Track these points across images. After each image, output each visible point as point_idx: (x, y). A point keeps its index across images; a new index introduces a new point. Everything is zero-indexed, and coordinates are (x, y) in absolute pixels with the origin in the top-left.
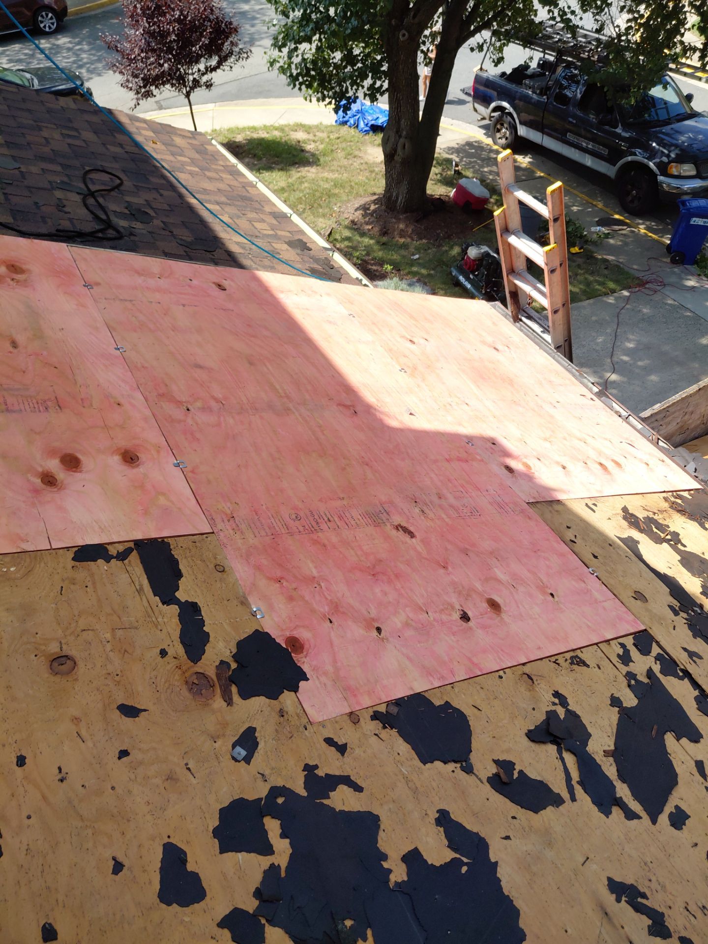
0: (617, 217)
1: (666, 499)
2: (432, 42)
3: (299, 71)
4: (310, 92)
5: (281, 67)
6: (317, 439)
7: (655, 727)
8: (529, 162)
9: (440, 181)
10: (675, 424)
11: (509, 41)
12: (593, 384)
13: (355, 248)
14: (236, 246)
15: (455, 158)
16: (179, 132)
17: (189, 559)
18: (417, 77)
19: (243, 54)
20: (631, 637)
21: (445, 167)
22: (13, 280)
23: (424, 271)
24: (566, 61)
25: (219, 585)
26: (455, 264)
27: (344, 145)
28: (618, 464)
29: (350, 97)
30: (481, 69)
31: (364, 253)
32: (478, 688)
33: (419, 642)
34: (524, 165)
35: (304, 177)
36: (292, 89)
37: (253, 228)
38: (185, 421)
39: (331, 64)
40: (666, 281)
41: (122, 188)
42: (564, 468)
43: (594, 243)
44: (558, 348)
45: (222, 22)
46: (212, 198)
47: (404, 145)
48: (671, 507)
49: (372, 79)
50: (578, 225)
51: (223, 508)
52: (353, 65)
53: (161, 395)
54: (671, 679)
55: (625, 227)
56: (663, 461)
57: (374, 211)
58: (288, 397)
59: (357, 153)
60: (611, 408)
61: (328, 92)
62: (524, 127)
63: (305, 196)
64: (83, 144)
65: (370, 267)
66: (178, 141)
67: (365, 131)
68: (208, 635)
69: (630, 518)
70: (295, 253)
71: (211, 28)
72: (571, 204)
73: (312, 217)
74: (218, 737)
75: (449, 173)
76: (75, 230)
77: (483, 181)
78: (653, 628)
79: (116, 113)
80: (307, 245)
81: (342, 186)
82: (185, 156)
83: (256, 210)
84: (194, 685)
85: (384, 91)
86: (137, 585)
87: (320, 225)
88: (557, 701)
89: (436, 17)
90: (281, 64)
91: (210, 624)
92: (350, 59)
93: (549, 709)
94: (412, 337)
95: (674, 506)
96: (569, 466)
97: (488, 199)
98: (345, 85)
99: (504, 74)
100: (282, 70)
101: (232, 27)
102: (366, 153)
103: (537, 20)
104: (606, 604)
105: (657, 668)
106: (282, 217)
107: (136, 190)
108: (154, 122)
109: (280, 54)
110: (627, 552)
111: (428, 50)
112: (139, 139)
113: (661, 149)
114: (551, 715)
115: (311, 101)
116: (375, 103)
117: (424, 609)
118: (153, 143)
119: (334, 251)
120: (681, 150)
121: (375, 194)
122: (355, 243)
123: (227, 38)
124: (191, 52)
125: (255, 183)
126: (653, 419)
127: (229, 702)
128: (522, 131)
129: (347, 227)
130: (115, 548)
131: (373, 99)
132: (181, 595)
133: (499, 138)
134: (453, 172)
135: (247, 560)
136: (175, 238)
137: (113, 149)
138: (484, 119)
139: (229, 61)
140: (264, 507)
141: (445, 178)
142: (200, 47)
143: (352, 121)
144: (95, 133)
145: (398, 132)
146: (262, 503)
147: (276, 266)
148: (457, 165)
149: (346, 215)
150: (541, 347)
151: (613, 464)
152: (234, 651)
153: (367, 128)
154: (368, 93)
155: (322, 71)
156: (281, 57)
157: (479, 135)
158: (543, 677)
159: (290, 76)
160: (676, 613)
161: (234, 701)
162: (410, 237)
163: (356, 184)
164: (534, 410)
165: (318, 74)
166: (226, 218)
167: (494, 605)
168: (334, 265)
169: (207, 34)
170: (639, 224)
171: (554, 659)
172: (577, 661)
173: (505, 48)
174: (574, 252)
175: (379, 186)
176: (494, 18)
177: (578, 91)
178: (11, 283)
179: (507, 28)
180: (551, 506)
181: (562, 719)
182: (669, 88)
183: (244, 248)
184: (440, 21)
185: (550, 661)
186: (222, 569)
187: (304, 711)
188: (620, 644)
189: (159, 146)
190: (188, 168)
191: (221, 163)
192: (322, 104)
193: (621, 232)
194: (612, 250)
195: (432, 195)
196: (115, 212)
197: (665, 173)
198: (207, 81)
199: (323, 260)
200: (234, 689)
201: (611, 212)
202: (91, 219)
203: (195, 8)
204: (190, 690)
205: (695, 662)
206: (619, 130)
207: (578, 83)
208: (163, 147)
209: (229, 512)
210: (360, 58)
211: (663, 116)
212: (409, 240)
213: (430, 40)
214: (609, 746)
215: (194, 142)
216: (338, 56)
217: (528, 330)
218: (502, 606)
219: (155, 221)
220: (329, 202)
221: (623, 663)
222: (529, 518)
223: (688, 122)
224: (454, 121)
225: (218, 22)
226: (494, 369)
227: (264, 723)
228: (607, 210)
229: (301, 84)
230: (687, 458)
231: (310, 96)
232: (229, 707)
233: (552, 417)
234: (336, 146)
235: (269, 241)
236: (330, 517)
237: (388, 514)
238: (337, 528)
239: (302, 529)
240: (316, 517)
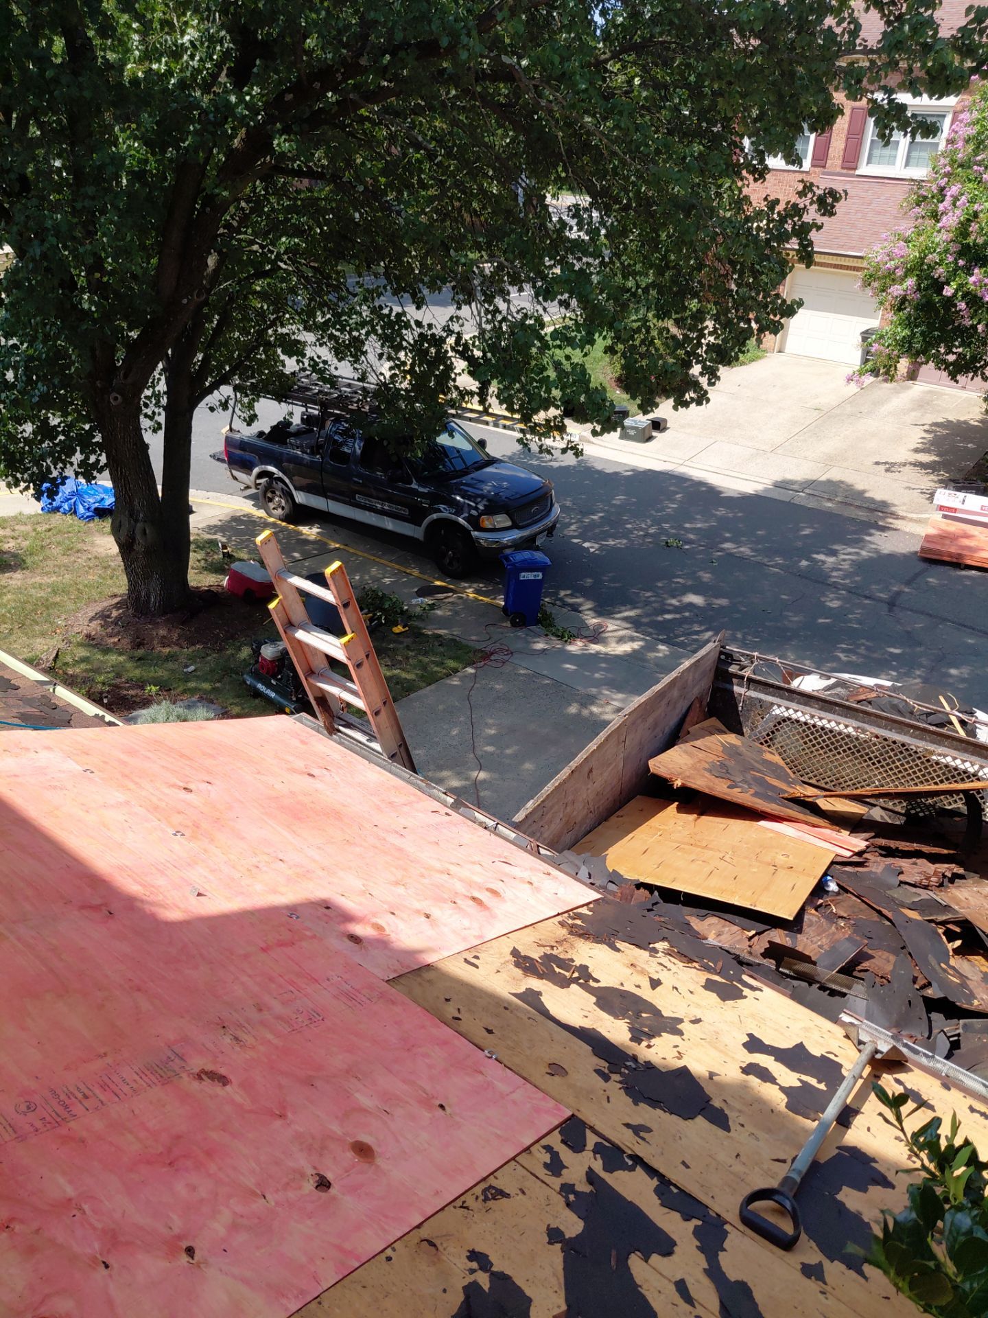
0: (438, 583)
1: (562, 924)
2: (157, 404)
7: (614, 1253)
8: (318, 533)
9: (205, 569)
10: (558, 821)
11: (259, 396)
12: (445, 793)
13: (97, 671)
15: (218, 537)
18: (146, 447)
20: (557, 1132)
21: (207, 551)
23: (206, 686)
24: (333, 414)
26: (248, 669)
27: (59, 538)
28: (494, 893)
29: (55, 479)
30: (231, 429)
31: (111, 675)
32: (359, 1288)
33: (258, 1248)
34: (312, 538)
35: (5, 587)
39: (19, 439)
40: (512, 649)
42: (428, 916)
43: (419, 618)
44: (392, 757)
47: (145, 530)
48: (571, 933)
49: (81, 453)
50: (394, 600)
52: (53, 438)
54: (620, 1174)
55: (450, 594)
56: (549, 874)
57: (119, 618)
59: (79, 546)
60: (474, 820)
61: (22, 474)
62: (302, 493)
63: (10, 612)
65: (125, 692)
67: (88, 517)
69: (524, 963)
72: (381, 576)
73: (25, 639)
75: (216, 557)
78: (582, 1109)
80: (11, 682)
81: (65, 592)
85: (102, 467)
87: (39, 647)
88: (474, 1265)
89: (156, 374)
92: (46, 431)
93: (466, 1282)
94: (189, 783)
95: (575, 931)
96: (435, 912)
98: (44, 464)
99: (261, 434)
102: (93, 544)
103: (287, 371)
104: (515, 1096)
105: (598, 1165)
110: (529, 1012)
111: (154, 413)
113: (467, 501)
114: (471, 1290)
116: (93, 482)
117: (258, 1192)
119: (55, 685)
120: (489, 500)
121: (115, 596)
122: (96, 665)
126: (530, 821)
128: (300, 497)
129: (80, 645)
131: (89, 478)
133: (274, 509)
134: (221, 556)
138: (248, 487)
141: (212, 564)
143: (66, 506)
145: (132, 514)
148: (224, 547)
149: (77, 629)
150: (370, 761)
151: (488, 894)
153: (89, 514)
154: (80, 471)
155: (9, 449)
157: (247, 507)
158: (450, 1235)
160: (606, 1078)
162: (177, 645)
163: (86, 586)
164: (375, 847)
167: (363, 1151)
168: (58, 703)
170: (465, 588)
171: (459, 1202)
172: (494, 1194)
173: (256, 404)
174: (397, 631)
175: (121, 585)
176: (233, 372)
177: (356, 445)
179: (254, 381)
180: (420, 976)
181: (487, 1291)
182: (457, 435)
184: (163, 378)
185: (455, 1207)
188: (544, 1147)
192: (16, 491)
193: (447, 600)
194: (443, 622)
195: (197, 588)
197: (478, 528)
199: (39, 699)
201: (431, 579)
205: (643, 1139)
206: (414, 486)
207: (353, 437)
210: (60, 429)
211: (459, 465)
212: (176, 648)
213: (154, 402)
214: (559, 1307)
216: (29, 428)
217: (348, 741)
218: (375, 1148)
220: (49, 615)
221: (553, 1175)
222: (393, 1003)
223: (489, 469)
224: (210, 494)
226: (312, 802)
228: (426, 577)
230: (577, 862)
233: (400, 850)
234: (48, 541)
236: (86, 1091)
237: (182, 1059)
238: (100, 1105)
239: (38, 1124)
240: (63, 1097)
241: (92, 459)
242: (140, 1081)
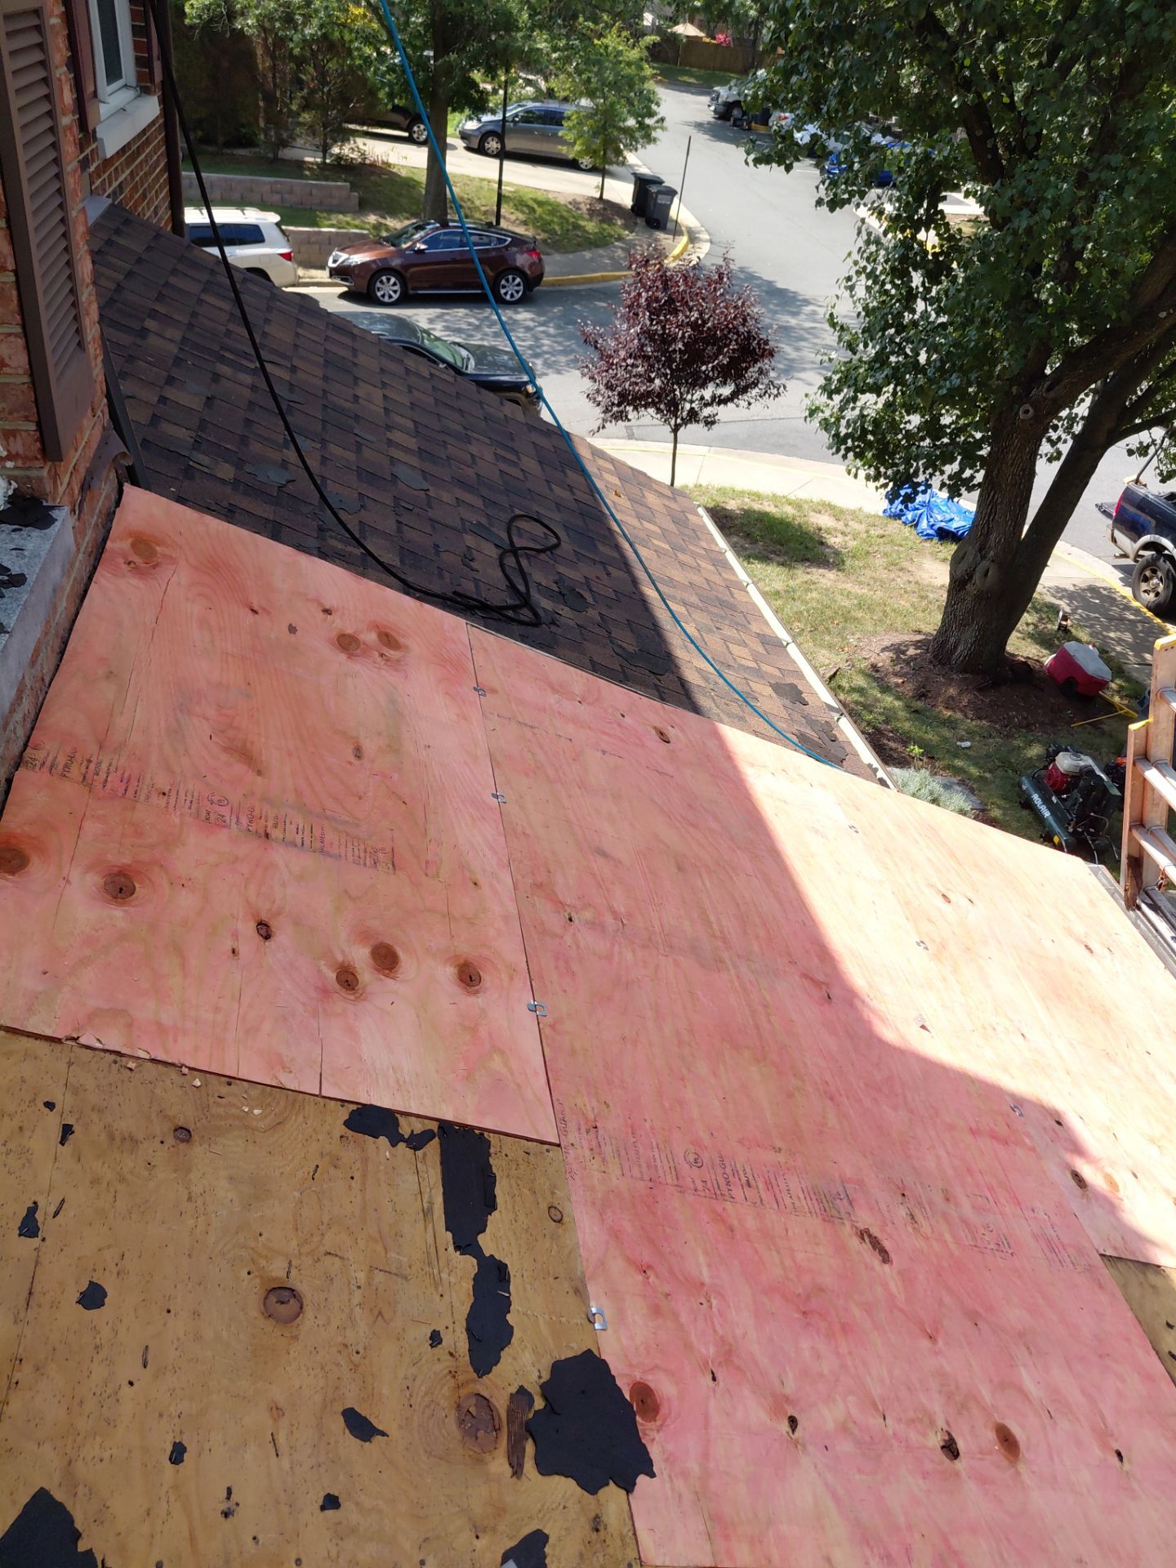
3: (850, 430)
4: (859, 463)
5: (825, 419)
6: (757, 1027)
9: (1031, 636)
14: (696, 675)
15: (1064, 606)
16: (654, 485)
17: (513, 1181)
18: (1031, 474)
19: (774, 390)
21: (1044, 616)
22: (382, 655)
23: (974, 771)
25: (547, 1245)
26: (1030, 772)
27: (888, 549)
29: (919, 484)
30: (1137, 481)
31: (880, 717)
33: (859, 1470)
35: (814, 583)
36: (833, 454)
37: (726, 651)
38: (562, 937)
39: (901, 430)
41: (558, 552)
45: (755, 339)
46: (679, 594)
47: (987, 571)
49: (960, 464)
51: (585, 1105)
53: (539, 886)
58: (724, 939)
59: (906, 564)
61: (887, 469)
63: (808, 611)
64: (520, 475)
65: (886, 742)
66: (651, 499)
67: (928, 535)
68: (510, 1330)
70: (780, 704)
71: (737, 344)
73: (811, 644)
74: (485, 1530)
75: (1049, 626)
76: (479, 598)
77: (1103, 652)
79: (575, 440)
80: (803, 695)
81: (871, 609)
82: (655, 524)
83: (737, 625)
84: (469, 1417)
85: (974, 486)
86: (425, 1201)
87: (821, 659)
90: (827, 414)
91: (518, 1311)
92: (932, 428)
94: (948, 890)
97: (1107, 682)
98: (915, 464)
100: (826, 425)
101: (767, 347)
102: (920, 567)
106: (773, 645)
107: (575, 560)
108: (624, 464)
109: (829, 402)
112: (599, 484)
115: (856, 476)
116: (956, 499)
117: (880, 1408)
118: (616, 494)
119: (842, 715)
121: (920, 632)
122: (869, 700)
123: (756, 361)
124: (698, 372)
125: (745, 584)
127: (517, 1470)
129: (862, 672)
130: (409, 1124)
131: (954, 492)
132: (487, 1242)
133: (1145, 591)
134: (1056, 628)
135: (601, 1214)
136: (612, 642)
137: (557, 490)
138: (1125, 556)
139: (749, 394)
140: (648, 1125)
141: (1041, 633)
142: (713, 367)
143: (910, 516)
144: (540, 462)
145: (982, 549)
146: (647, 1117)
147: (747, 718)
148: (1065, 618)
149: (865, 654)
152: (546, 1376)
153: (931, 532)
154: (948, 482)
155: (886, 438)
156: (828, 405)
157: (1111, 579)
159: (834, 435)
161: (525, 1471)
162: (962, 710)
164: (1138, 1078)
165: (878, 441)
166: (691, 629)
167: (1008, 1441)
168: (838, 736)
169: (727, 352)
175: (931, 622)
178: (379, 659)
180: (1144, 1273)
183: (706, 680)
186: (558, 1217)
187: (635, 1534)
189: (623, 501)
190: (656, 542)
191: (704, 544)
192: (872, 485)
195: (1013, 656)
196: (539, 584)
198: (710, 416)
199: (822, 724)
200: (530, 1448)
202: (504, 588)
203: (722, 313)
204: (461, 1422)
208: (628, 504)
209: (591, 1116)
212: (959, 715)
215: (673, 505)
216: (915, 420)
217: (1149, 929)
218: (1022, 1447)
219: (590, 611)
220: (844, 628)
222: (1100, 1286)
224: (1075, 549)
225: (749, 337)
226: (1080, 983)
227: (563, 1532)
229: (848, 450)
231: (858, 469)
232: (514, 1479)
234: (876, 548)
235: (746, 676)
236: (751, 1177)
237: (851, 1203)
238: (759, 1202)
239: (700, 1185)
240: (728, 1170)
241: (968, 473)
242: (804, 1202)
